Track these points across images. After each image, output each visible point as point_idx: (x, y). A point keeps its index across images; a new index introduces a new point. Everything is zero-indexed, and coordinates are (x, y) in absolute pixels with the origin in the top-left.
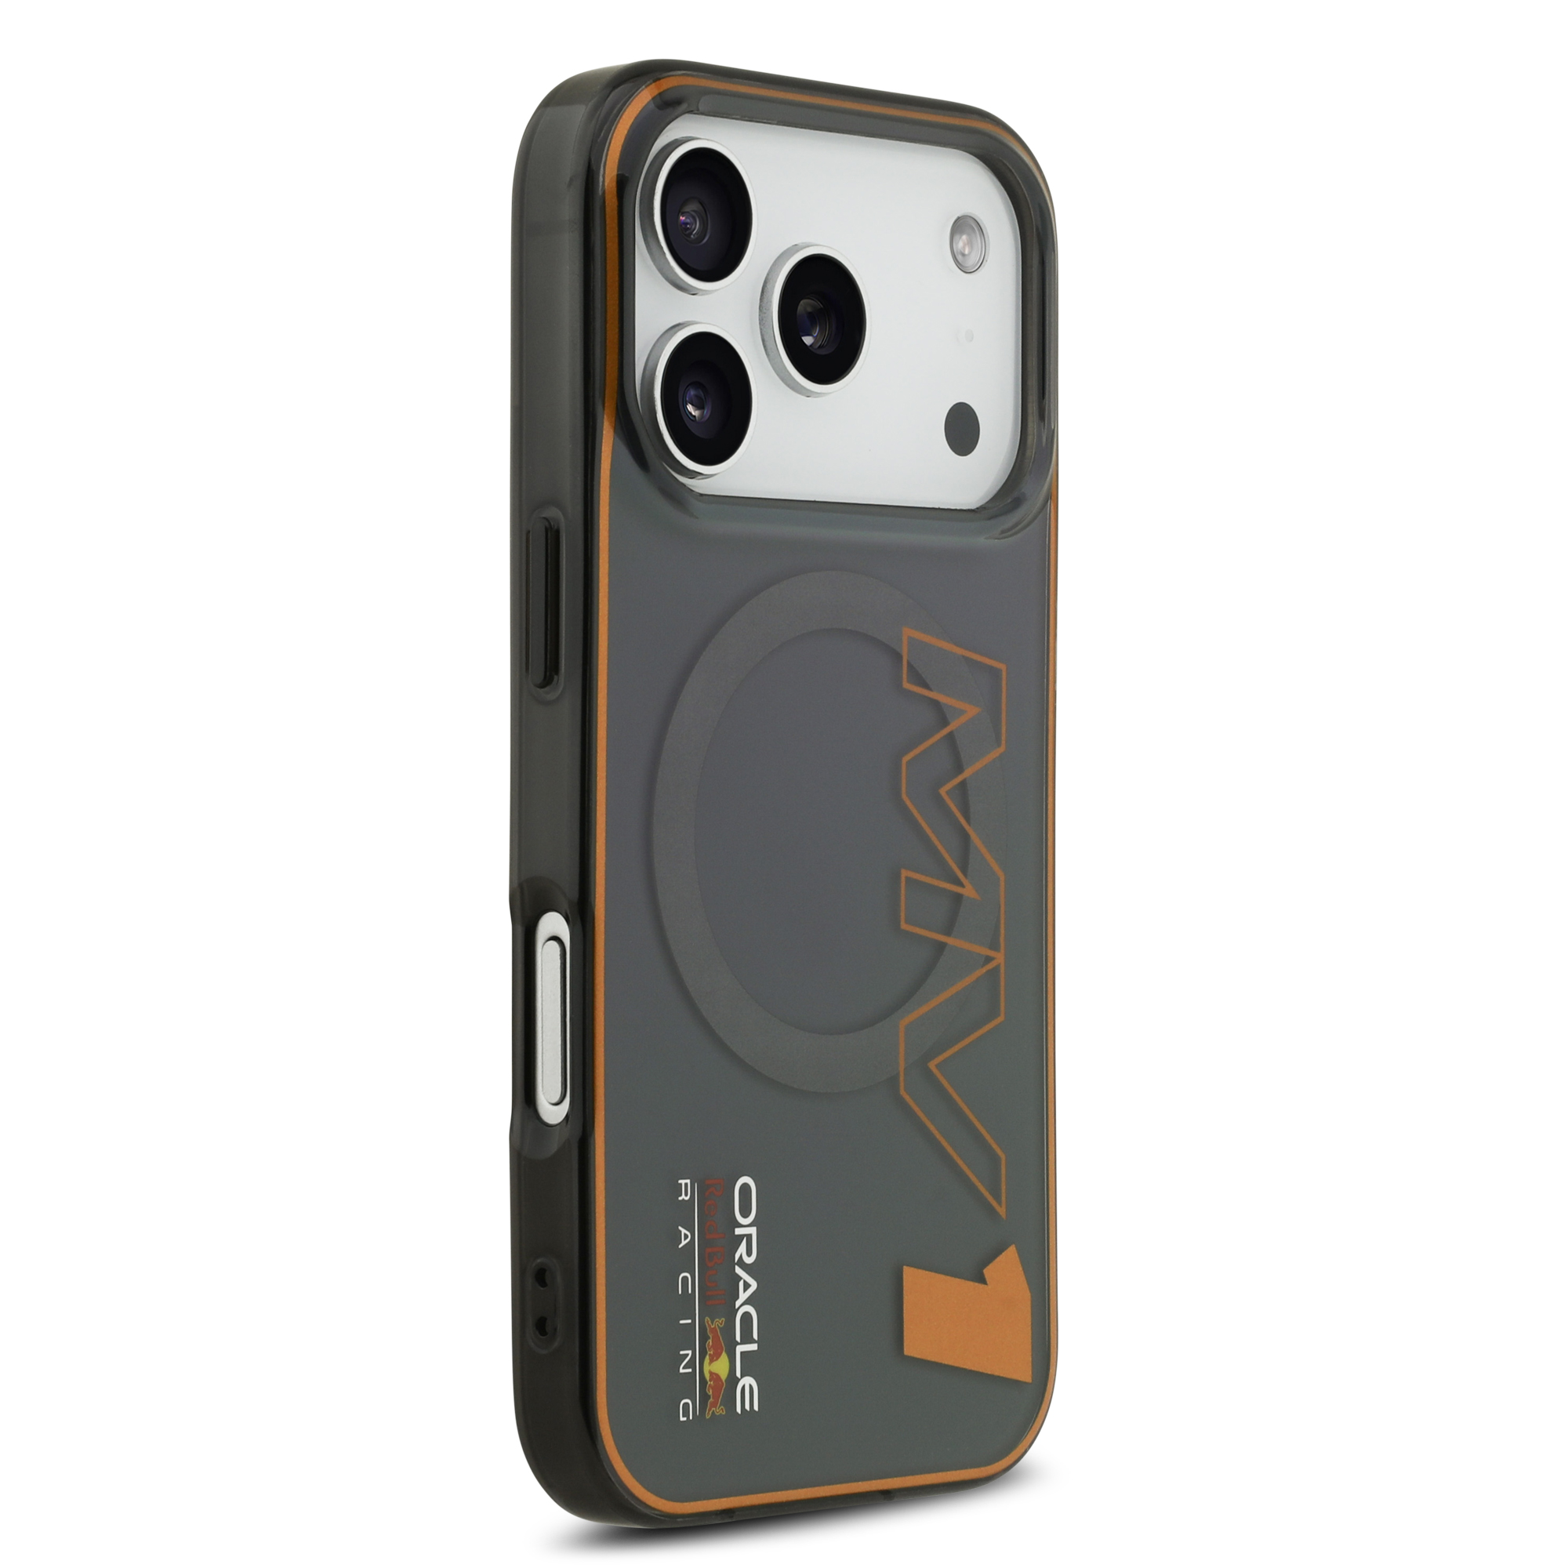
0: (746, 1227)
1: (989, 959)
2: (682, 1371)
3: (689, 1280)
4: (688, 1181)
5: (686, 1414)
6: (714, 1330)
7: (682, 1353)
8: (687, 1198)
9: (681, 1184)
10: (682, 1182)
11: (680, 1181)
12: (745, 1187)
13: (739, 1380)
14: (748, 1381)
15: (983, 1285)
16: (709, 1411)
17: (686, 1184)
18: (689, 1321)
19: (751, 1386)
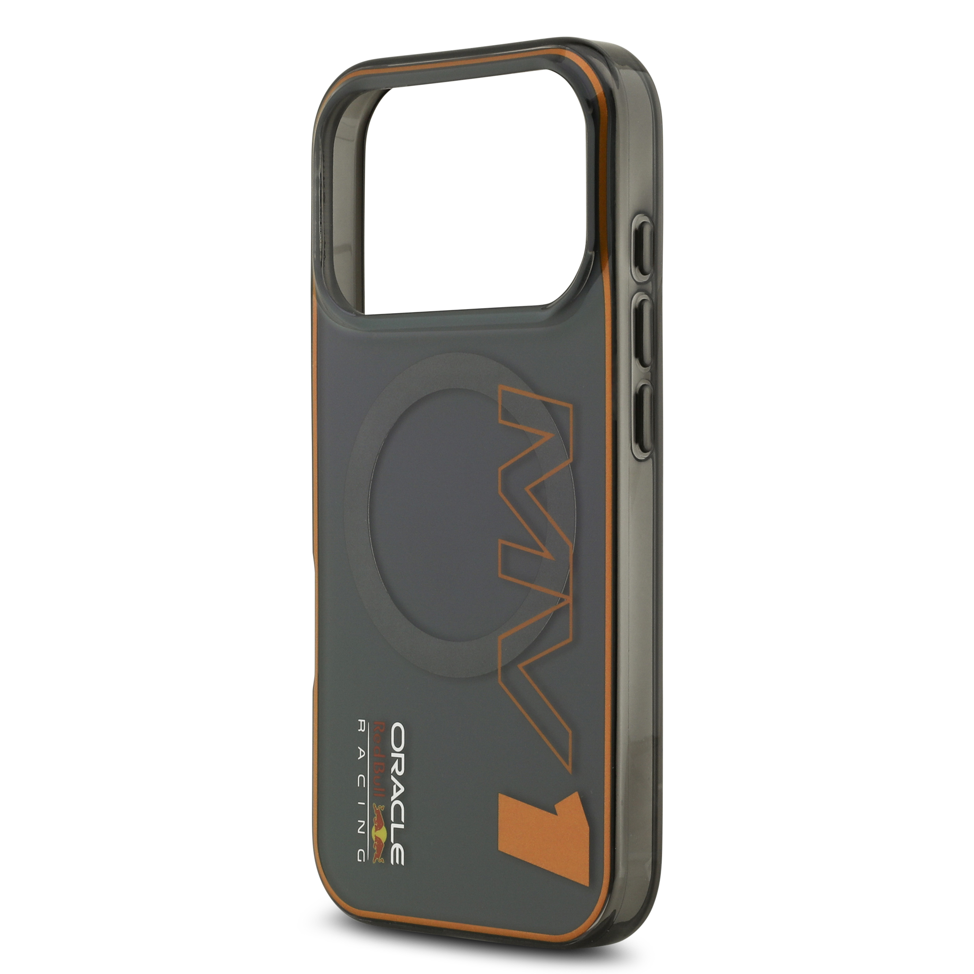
0: (398, 753)
1: (562, 600)
2: (359, 832)
3: (364, 779)
4: (364, 721)
5: (361, 858)
6: (378, 812)
7: (359, 821)
8: (363, 731)
9: (360, 722)
10: (361, 721)
11: (359, 720)
12: (398, 729)
13: (393, 844)
14: (398, 846)
15: (554, 815)
16: (375, 859)
17: (363, 722)
18: (364, 804)
19: (400, 850)
